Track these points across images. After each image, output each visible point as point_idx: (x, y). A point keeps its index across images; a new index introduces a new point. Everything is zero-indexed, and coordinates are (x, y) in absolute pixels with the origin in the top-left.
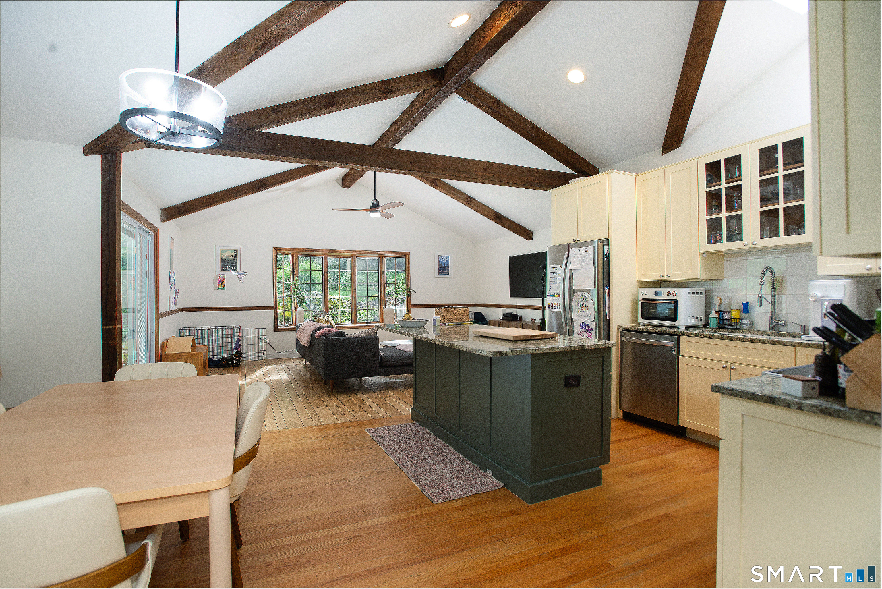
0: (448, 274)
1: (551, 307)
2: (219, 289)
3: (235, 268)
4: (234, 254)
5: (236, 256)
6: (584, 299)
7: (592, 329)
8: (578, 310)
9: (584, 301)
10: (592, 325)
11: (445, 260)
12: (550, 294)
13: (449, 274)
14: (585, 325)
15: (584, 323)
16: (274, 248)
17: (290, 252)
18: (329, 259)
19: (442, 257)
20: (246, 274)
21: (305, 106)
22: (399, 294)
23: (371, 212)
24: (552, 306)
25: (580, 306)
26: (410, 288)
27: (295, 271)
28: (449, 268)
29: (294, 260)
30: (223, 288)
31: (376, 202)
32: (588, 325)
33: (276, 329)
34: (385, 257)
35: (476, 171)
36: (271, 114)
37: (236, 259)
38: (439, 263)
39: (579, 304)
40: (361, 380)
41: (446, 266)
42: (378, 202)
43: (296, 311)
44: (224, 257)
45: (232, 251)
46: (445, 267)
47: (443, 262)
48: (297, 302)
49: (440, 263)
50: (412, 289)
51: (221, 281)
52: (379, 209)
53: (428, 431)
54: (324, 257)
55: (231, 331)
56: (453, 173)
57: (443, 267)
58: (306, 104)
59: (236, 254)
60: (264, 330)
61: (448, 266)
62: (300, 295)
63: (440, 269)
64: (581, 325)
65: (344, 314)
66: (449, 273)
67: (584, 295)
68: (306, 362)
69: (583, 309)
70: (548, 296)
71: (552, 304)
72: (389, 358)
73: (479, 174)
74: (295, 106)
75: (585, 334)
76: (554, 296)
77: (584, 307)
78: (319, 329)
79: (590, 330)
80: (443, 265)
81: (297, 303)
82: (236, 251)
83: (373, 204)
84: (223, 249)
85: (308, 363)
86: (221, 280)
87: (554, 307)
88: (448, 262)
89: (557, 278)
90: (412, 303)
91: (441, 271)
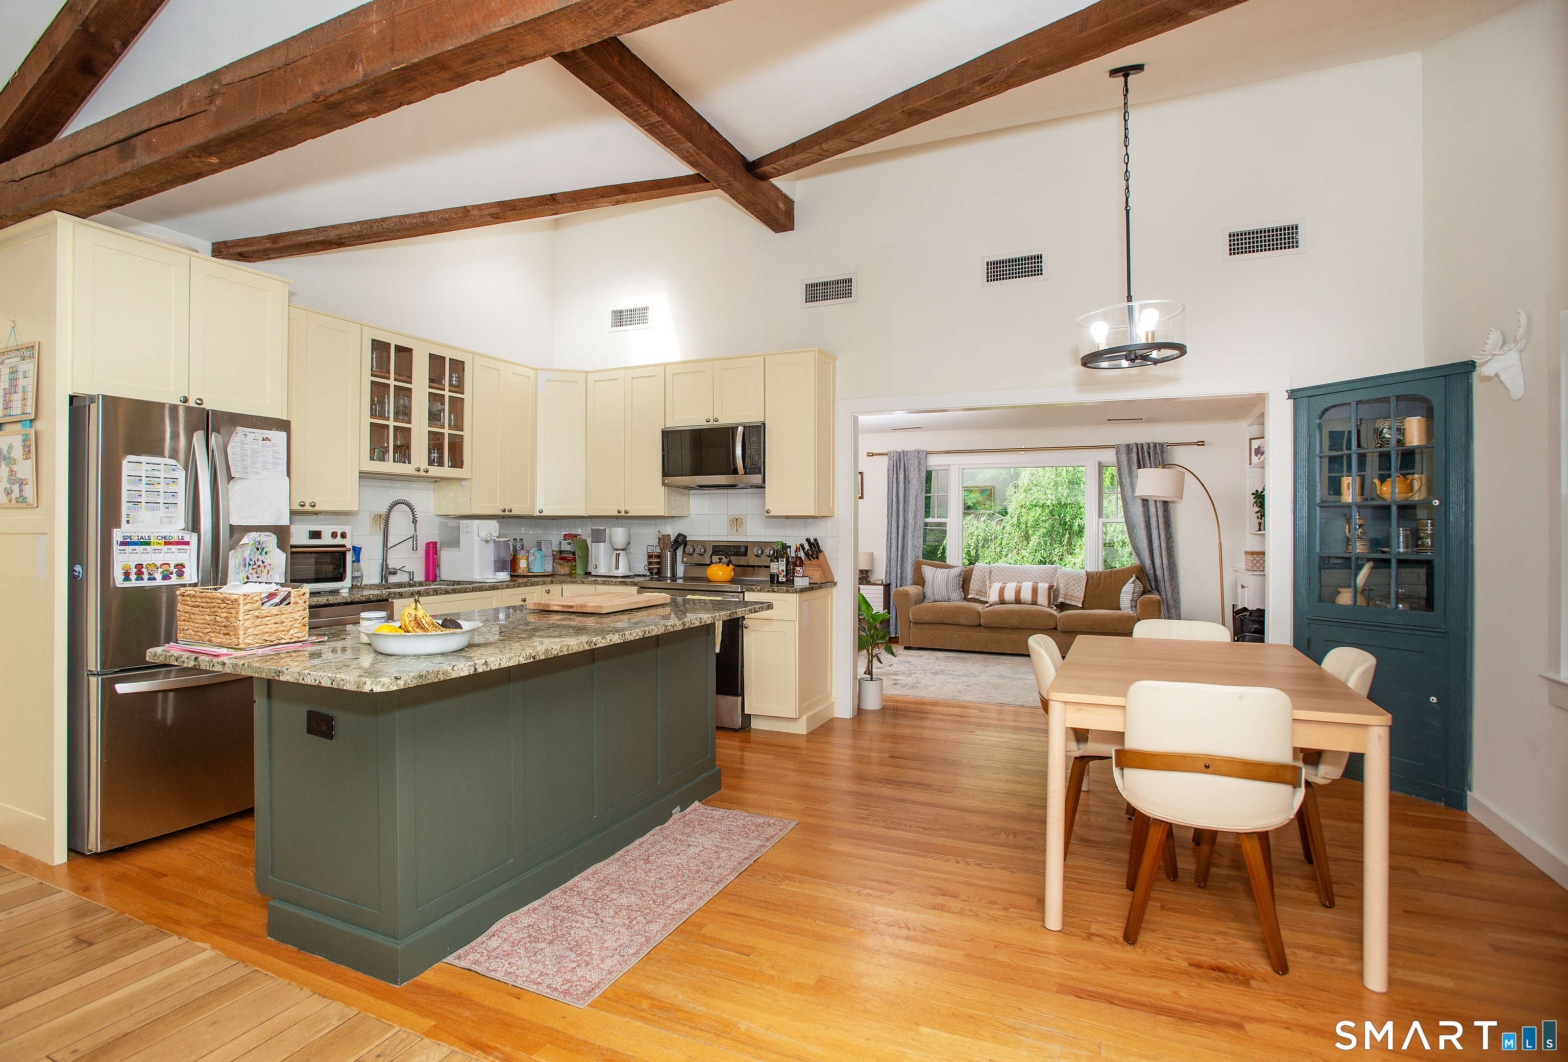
6: (258, 549)
8: (243, 575)
9: (258, 552)
12: (129, 540)
25: (250, 565)
39: (245, 560)
67: (258, 539)
69: (256, 573)
76: (148, 544)
77: (259, 566)
87: (146, 576)
89: (162, 493)
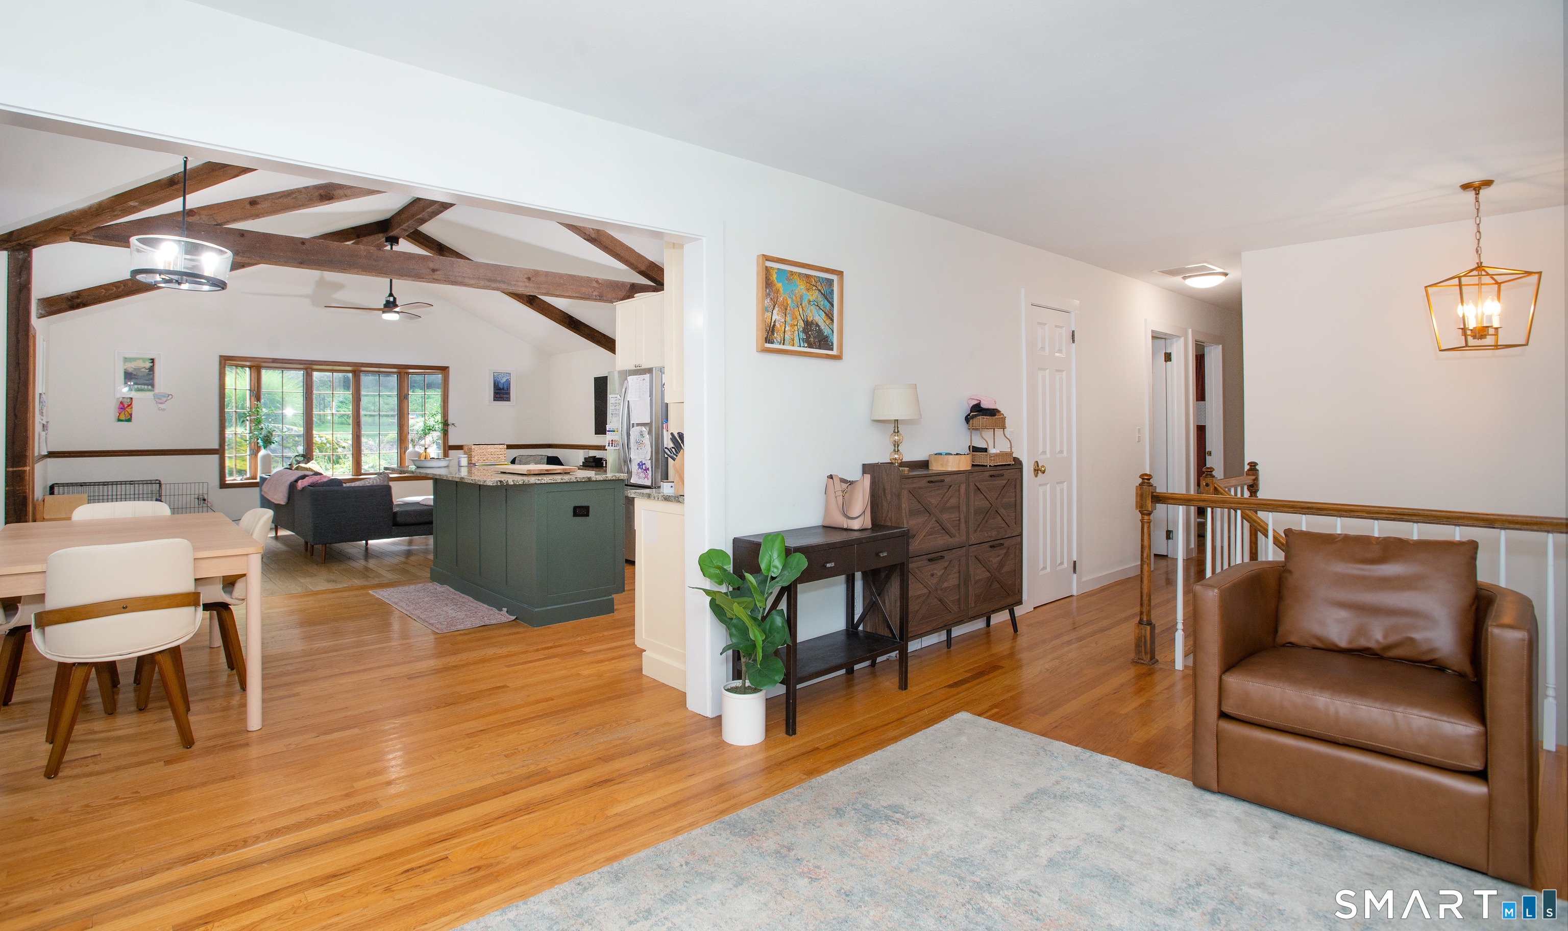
0: (508, 399)
1: (610, 445)
2: (119, 420)
3: (150, 387)
4: (148, 365)
5: (152, 369)
6: (641, 434)
7: (648, 469)
8: (635, 448)
9: (641, 436)
10: (649, 465)
11: (504, 380)
12: (610, 429)
14: (642, 465)
15: (642, 462)
16: (220, 355)
17: (248, 364)
18: (315, 374)
19: (500, 374)
20: (170, 396)
21: (293, 198)
22: (430, 429)
23: (384, 312)
24: (612, 444)
25: (637, 442)
26: (447, 420)
27: (256, 392)
28: (510, 391)
29: (254, 375)
30: (129, 420)
31: (391, 299)
32: (645, 464)
33: (223, 485)
34: (408, 374)
35: (517, 281)
36: (248, 206)
37: (152, 373)
38: (494, 383)
39: (635, 440)
40: (367, 544)
41: (505, 388)
42: (395, 299)
43: (256, 455)
44: (130, 370)
45: (144, 360)
46: (503, 389)
47: (500, 382)
48: (259, 441)
49: (496, 383)
50: (450, 421)
51: (125, 411)
52: (397, 309)
53: (448, 587)
54: (306, 372)
55: (145, 488)
56: (488, 283)
57: (500, 389)
58: (294, 196)
59: (151, 364)
60: (205, 485)
61: (509, 389)
62: (264, 432)
63: (495, 393)
64: (639, 464)
65: (338, 463)
66: (510, 398)
67: (641, 430)
69: (640, 447)
70: (609, 431)
71: (612, 441)
72: (407, 513)
73: (520, 284)
74: (280, 197)
75: (642, 475)
76: (614, 431)
77: (641, 444)
78: (303, 477)
79: (647, 469)
80: (501, 386)
81: (258, 443)
82: (153, 361)
83: (388, 302)
84: (127, 356)
86: (124, 406)
88: (508, 383)
89: (617, 410)
90: (450, 444)
91: (498, 396)
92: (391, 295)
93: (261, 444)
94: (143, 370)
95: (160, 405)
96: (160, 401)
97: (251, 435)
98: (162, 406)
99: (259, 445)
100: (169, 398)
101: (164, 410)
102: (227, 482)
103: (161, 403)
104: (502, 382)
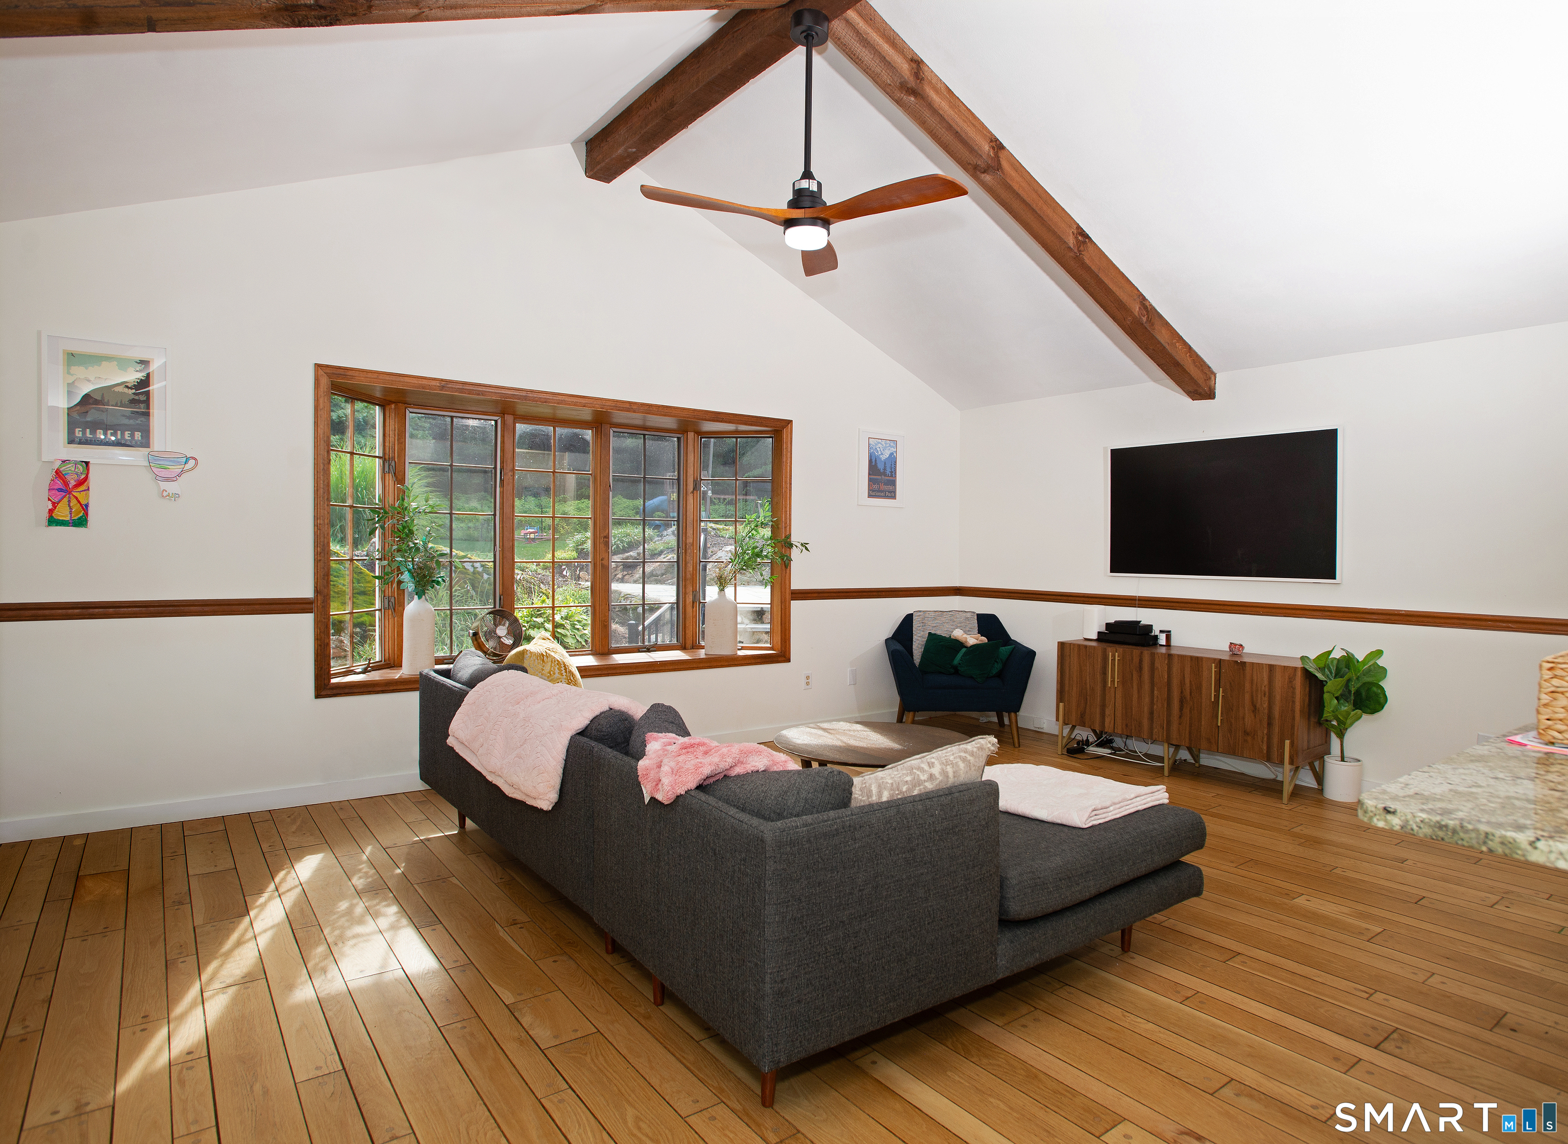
0: (892, 494)
2: (52, 521)
3: (138, 435)
4: (135, 377)
5: (143, 387)
11: (886, 455)
13: (894, 497)
16: (318, 366)
19: (879, 443)
20: (192, 462)
26: (787, 535)
27: (395, 464)
28: (895, 477)
29: (392, 423)
30: (81, 522)
33: (326, 684)
37: (143, 398)
38: (870, 461)
41: (888, 472)
43: (398, 614)
44: (87, 389)
45: (123, 364)
46: (884, 474)
47: (880, 459)
48: (405, 578)
49: (873, 461)
54: (503, 423)
57: (880, 473)
59: (143, 376)
61: (893, 473)
63: (872, 481)
66: (895, 492)
68: (462, 824)
80: (881, 467)
81: (401, 582)
82: (144, 363)
83: (799, 193)
84: (77, 348)
85: (469, 823)
86: (67, 483)
90: (793, 584)
91: (875, 487)
92: (807, 174)
93: (410, 586)
94: (120, 389)
95: (164, 485)
96: (164, 473)
97: (385, 563)
98: (171, 487)
99: (402, 587)
100: (188, 467)
101: (176, 496)
102: (333, 681)
103: (168, 479)
104: (883, 458)
